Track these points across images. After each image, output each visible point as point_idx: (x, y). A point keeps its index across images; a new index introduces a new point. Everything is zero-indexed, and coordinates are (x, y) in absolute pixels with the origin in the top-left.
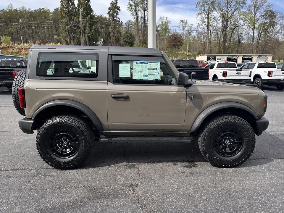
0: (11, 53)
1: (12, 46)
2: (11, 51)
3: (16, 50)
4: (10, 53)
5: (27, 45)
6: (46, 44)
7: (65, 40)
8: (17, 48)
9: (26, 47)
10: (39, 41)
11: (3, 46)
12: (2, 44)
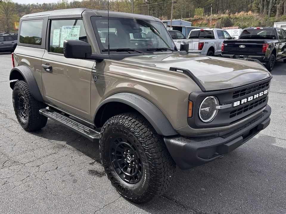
0: (201, 24)
1: (203, 18)
2: (200, 23)
3: (205, 22)
4: (199, 24)
5: (216, 16)
6: (235, 14)
7: (257, 7)
8: (206, 20)
9: (215, 18)
10: (229, 11)
11: (195, 18)
12: (195, 16)
